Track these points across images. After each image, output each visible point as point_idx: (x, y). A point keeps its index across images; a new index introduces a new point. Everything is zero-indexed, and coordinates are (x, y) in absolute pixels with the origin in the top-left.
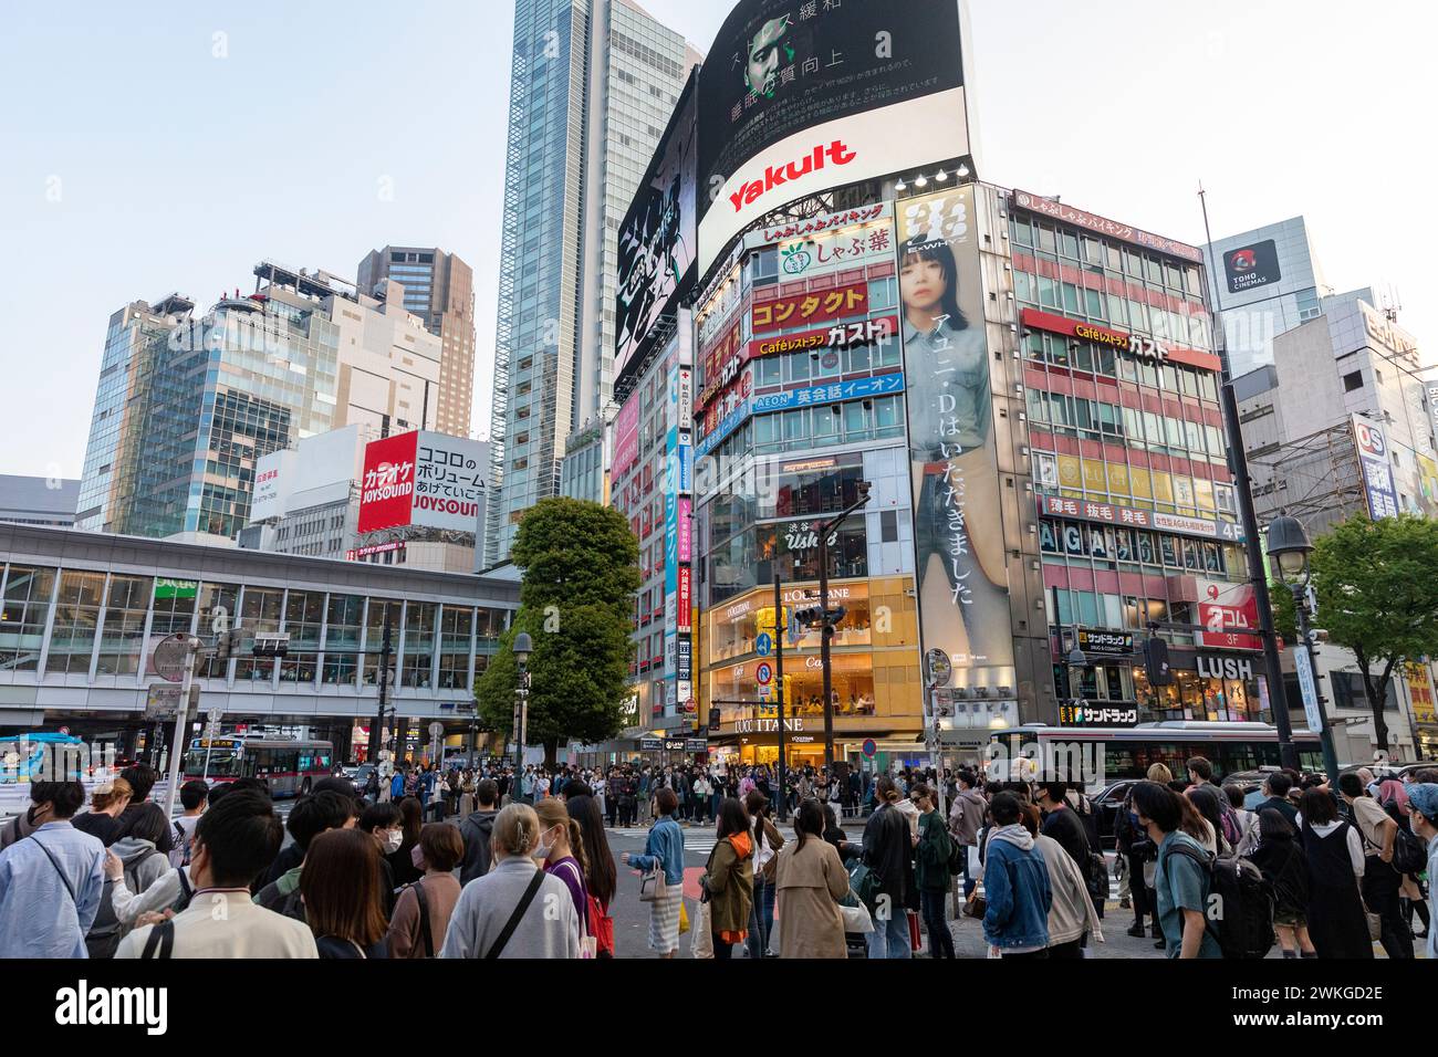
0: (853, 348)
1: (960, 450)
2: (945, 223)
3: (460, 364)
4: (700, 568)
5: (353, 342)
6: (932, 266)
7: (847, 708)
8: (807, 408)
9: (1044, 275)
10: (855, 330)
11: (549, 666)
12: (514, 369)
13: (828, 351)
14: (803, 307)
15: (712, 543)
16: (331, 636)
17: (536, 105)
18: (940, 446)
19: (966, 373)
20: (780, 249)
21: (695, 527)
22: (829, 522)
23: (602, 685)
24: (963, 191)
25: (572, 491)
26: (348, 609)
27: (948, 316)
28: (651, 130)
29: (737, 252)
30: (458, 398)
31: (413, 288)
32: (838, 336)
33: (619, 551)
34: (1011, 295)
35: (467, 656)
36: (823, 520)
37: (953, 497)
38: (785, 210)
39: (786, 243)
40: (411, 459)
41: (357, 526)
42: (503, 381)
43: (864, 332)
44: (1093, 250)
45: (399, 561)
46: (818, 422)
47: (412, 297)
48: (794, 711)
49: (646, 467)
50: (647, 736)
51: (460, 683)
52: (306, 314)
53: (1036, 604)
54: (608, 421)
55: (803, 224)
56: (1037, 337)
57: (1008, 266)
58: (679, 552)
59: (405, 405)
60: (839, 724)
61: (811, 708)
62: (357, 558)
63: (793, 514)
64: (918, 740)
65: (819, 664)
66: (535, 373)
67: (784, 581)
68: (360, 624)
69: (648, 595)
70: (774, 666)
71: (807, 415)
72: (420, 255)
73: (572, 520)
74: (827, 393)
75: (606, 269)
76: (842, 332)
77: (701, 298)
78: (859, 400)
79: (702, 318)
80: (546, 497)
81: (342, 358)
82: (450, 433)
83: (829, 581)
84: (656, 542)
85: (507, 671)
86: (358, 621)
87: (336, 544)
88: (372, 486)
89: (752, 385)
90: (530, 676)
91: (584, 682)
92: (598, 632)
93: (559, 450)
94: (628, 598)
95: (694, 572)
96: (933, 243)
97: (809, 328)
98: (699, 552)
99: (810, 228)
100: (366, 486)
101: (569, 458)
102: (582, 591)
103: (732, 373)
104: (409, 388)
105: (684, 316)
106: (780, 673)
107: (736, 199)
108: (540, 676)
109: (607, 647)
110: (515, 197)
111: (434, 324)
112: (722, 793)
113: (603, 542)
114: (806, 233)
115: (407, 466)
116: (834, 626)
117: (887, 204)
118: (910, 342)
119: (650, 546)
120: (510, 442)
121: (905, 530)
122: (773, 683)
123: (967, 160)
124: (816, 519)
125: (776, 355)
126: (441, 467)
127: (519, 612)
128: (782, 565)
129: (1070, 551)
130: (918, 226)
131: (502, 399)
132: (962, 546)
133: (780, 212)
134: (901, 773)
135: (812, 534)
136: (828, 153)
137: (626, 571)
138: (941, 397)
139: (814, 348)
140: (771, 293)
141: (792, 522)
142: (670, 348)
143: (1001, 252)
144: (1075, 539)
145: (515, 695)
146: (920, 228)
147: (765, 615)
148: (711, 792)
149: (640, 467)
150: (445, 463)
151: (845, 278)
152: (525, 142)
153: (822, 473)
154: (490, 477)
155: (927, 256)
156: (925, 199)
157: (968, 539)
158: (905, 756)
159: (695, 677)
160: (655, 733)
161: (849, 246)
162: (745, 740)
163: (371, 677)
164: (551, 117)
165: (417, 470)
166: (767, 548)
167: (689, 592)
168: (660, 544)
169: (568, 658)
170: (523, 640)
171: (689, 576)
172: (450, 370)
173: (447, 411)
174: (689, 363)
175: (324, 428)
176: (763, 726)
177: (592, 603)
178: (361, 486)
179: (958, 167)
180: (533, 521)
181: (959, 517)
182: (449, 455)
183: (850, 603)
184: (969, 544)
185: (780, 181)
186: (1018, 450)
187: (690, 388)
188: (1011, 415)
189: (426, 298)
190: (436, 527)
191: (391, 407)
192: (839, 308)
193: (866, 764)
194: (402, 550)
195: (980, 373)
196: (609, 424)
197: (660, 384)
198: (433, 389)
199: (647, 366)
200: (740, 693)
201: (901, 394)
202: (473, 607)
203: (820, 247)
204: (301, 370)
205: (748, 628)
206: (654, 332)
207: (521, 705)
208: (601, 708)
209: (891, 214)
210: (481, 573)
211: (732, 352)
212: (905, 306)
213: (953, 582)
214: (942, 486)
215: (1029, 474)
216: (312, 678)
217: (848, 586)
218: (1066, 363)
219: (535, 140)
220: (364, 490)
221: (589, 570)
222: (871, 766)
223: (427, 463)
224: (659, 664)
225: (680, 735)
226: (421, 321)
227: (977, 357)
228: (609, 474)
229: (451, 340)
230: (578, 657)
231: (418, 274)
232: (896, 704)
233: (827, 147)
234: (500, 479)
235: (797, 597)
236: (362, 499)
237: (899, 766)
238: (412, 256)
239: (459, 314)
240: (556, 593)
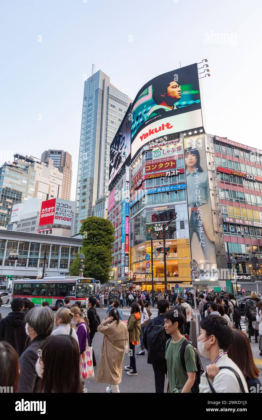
0: (172, 177)
1: (201, 205)
2: (197, 144)
3: (68, 180)
4: (132, 236)
5: (39, 174)
6: (193, 155)
7: (171, 275)
8: (160, 193)
9: (223, 158)
10: (173, 172)
11: (89, 263)
12: (82, 182)
13: (165, 178)
14: (159, 166)
15: (135, 229)
16: (31, 254)
17: (89, 113)
18: (196, 203)
19: (203, 184)
20: (153, 151)
21: (130, 224)
22: (166, 223)
23: (104, 268)
24: (201, 136)
25: (97, 215)
26: (35, 247)
27: (198, 169)
28: (119, 120)
29: (141, 151)
30: (67, 190)
31: (56, 160)
32: (168, 174)
33: (109, 231)
34: (214, 163)
35: (68, 259)
36: (164, 223)
37: (200, 217)
38: (154, 141)
39: (154, 149)
40: (54, 206)
41: (39, 224)
42: (79, 185)
43: (175, 173)
44: (236, 152)
45: (50, 233)
46: (163, 197)
47: (56, 163)
48: (157, 276)
49: (117, 208)
50: (116, 282)
51: (66, 267)
52: (27, 167)
53: (222, 247)
54: (107, 196)
55: (159, 144)
56: (222, 174)
57: (214, 156)
58: (125, 231)
59: (53, 191)
60: (169, 279)
61: (161, 275)
62: (39, 232)
63: (157, 221)
64: (191, 284)
65: (163, 262)
66: (88, 183)
67: (154, 240)
68: (39, 251)
69: (117, 243)
70: (151, 263)
71: (160, 195)
72: (58, 152)
73: (96, 223)
74: (165, 189)
75: (107, 156)
76: (169, 173)
77: (132, 164)
78: (174, 191)
79: (132, 169)
80: (90, 216)
81: (36, 179)
82: (65, 199)
83: (166, 240)
84: (119, 229)
85: (78, 264)
86: (38, 250)
87: (33, 229)
88: (43, 213)
89: (145, 187)
90: (84, 265)
91: (99, 267)
92: (103, 253)
93: (94, 204)
94: (111, 244)
95: (129, 237)
96: (193, 149)
97: (161, 171)
98: (131, 231)
99: (161, 145)
100: (42, 213)
101: (96, 206)
102: (99, 242)
103: (140, 183)
104: (54, 187)
105: (127, 168)
106: (152, 265)
107: (141, 138)
108: (87, 265)
109: (105, 258)
110: (83, 137)
111: (61, 170)
112: (136, 299)
113: (104, 229)
114: (160, 147)
115: (53, 208)
116: (167, 252)
117: (181, 139)
118: (187, 175)
119: (118, 230)
120: (81, 202)
121: (187, 226)
122: (150, 268)
123: (202, 128)
124: (162, 223)
125: (152, 179)
126: (62, 208)
127: (82, 248)
128: (154, 235)
129: (231, 232)
130: (189, 145)
131: (79, 190)
132: (202, 230)
133: (153, 141)
134: (186, 294)
135: (161, 227)
136: (166, 126)
137: (111, 237)
138: (196, 190)
139: (162, 177)
140: (150, 162)
141: (156, 224)
142: (123, 176)
143: (212, 152)
144: (233, 229)
145: (80, 271)
146: (190, 145)
147: (149, 249)
148: (133, 298)
149: (115, 208)
150: (63, 207)
151: (170, 158)
152: (86, 123)
153: (165, 210)
154: (75, 211)
155: (192, 153)
156: (191, 138)
157: (204, 229)
158: (187, 288)
159: (130, 266)
160: (119, 281)
161: (171, 150)
162: (143, 284)
163: (41, 265)
164: (93, 116)
165: (56, 209)
166: (149, 231)
167: (128, 242)
168: (120, 229)
169: (95, 261)
170: (82, 256)
171: (128, 238)
172: (65, 182)
173: (64, 193)
174: (129, 181)
175: (31, 197)
176: (148, 280)
177: (101, 245)
178: (40, 213)
179: (200, 130)
180: (85, 223)
181: (201, 223)
182: (64, 205)
183: (172, 246)
184: (204, 230)
185: (153, 133)
186: (217, 204)
187: (129, 187)
188: (215, 195)
189: (59, 163)
190: (60, 224)
191: (49, 192)
192: (169, 166)
193: (176, 291)
194: (51, 230)
195: (206, 183)
196: (107, 197)
197: (121, 186)
198: (60, 187)
199: (117, 181)
200: (142, 270)
201: (185, 189)
202: (70, 246)
203: (164, 150)
204: (26, 182)
205: (144, 252)
206: (119, 172)
207: (81, 274)
208: (103, 274)
209: (182, 141)
210: (72, 237)
211: (140, 178)
212: (186, 166)
213: (200, 240)
214: (196, 214)
215: (220, 211)
216: (25, 266)
217: (171, 241)
218: (229, 181)
219: (89, 122)
220: (41, 214)
221: (101, 236)
222: (177, 291)
223: (58, 207)
224: (120, 262)
225: (125, 282)
226: (58, 169)
227: (206, 180)
228: (107, 210)
229: (66, 174)
230: (97, 260)
231: (57, 157)
232: (184, 274)
233: (165, 124)
234: (78, 211)
235: (157, 244)
236: (41, 216)
237: (185, 291)
238: (56, 152)
239: (68, 167)
240: (91, 242)
